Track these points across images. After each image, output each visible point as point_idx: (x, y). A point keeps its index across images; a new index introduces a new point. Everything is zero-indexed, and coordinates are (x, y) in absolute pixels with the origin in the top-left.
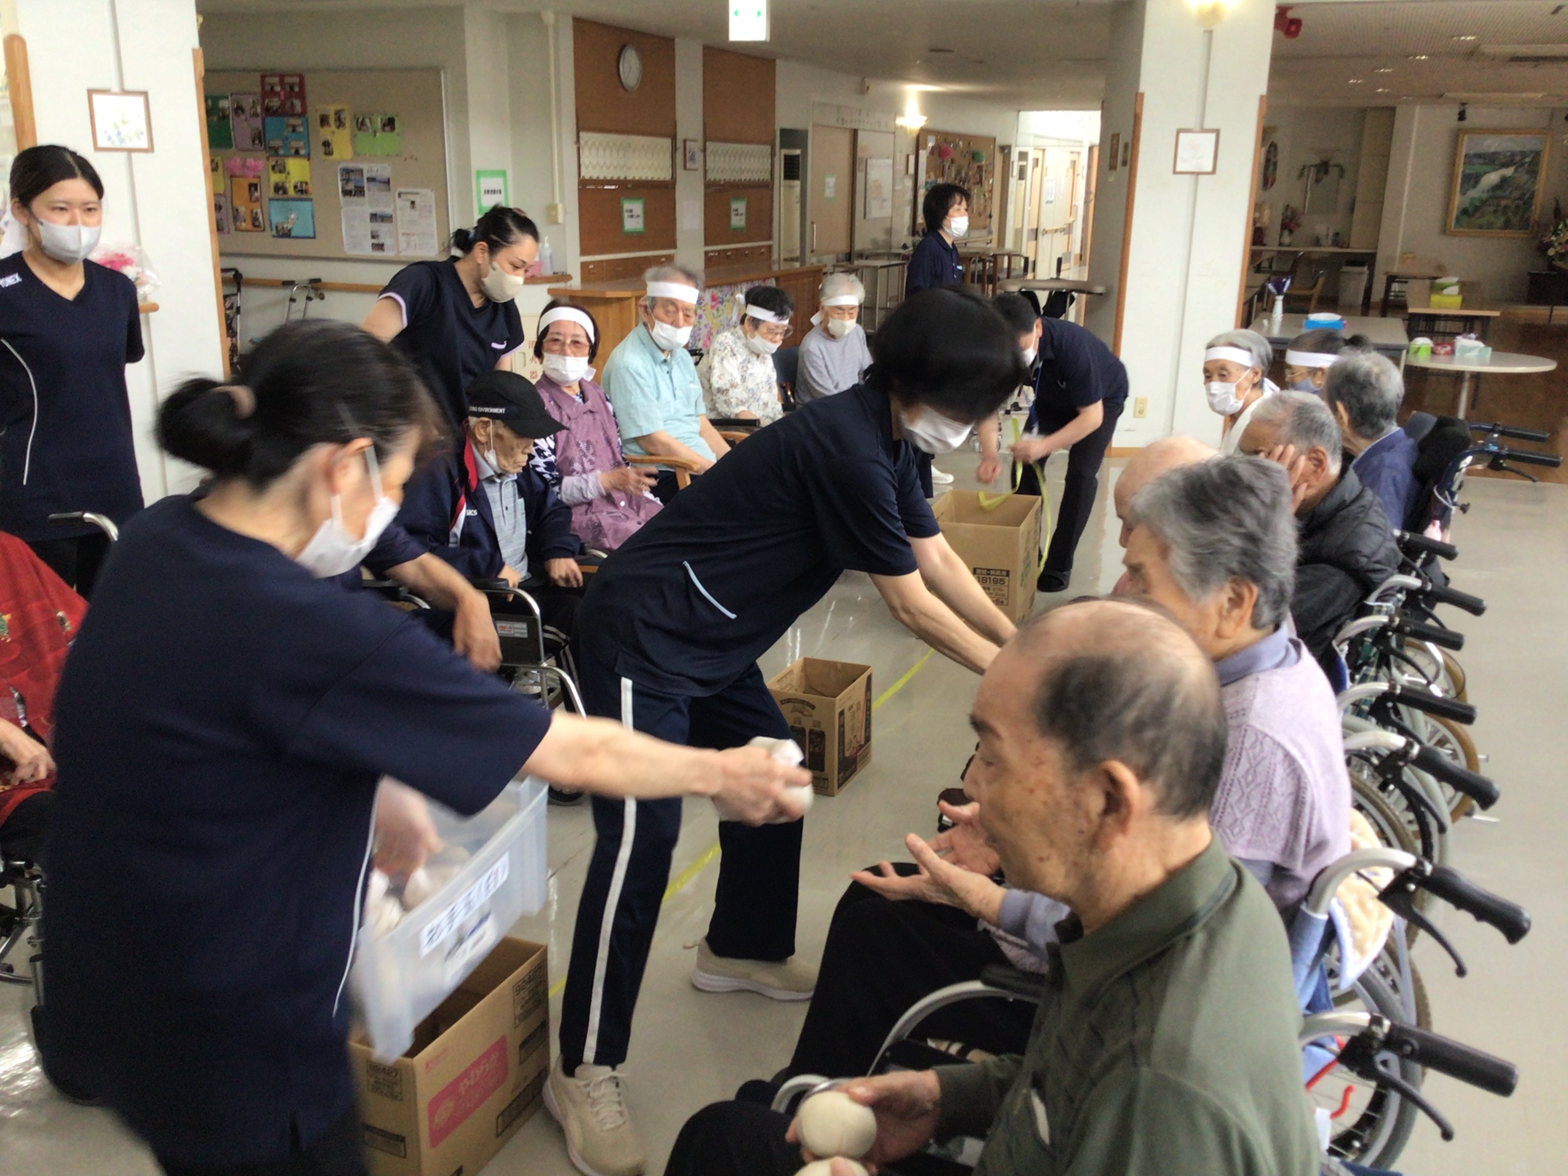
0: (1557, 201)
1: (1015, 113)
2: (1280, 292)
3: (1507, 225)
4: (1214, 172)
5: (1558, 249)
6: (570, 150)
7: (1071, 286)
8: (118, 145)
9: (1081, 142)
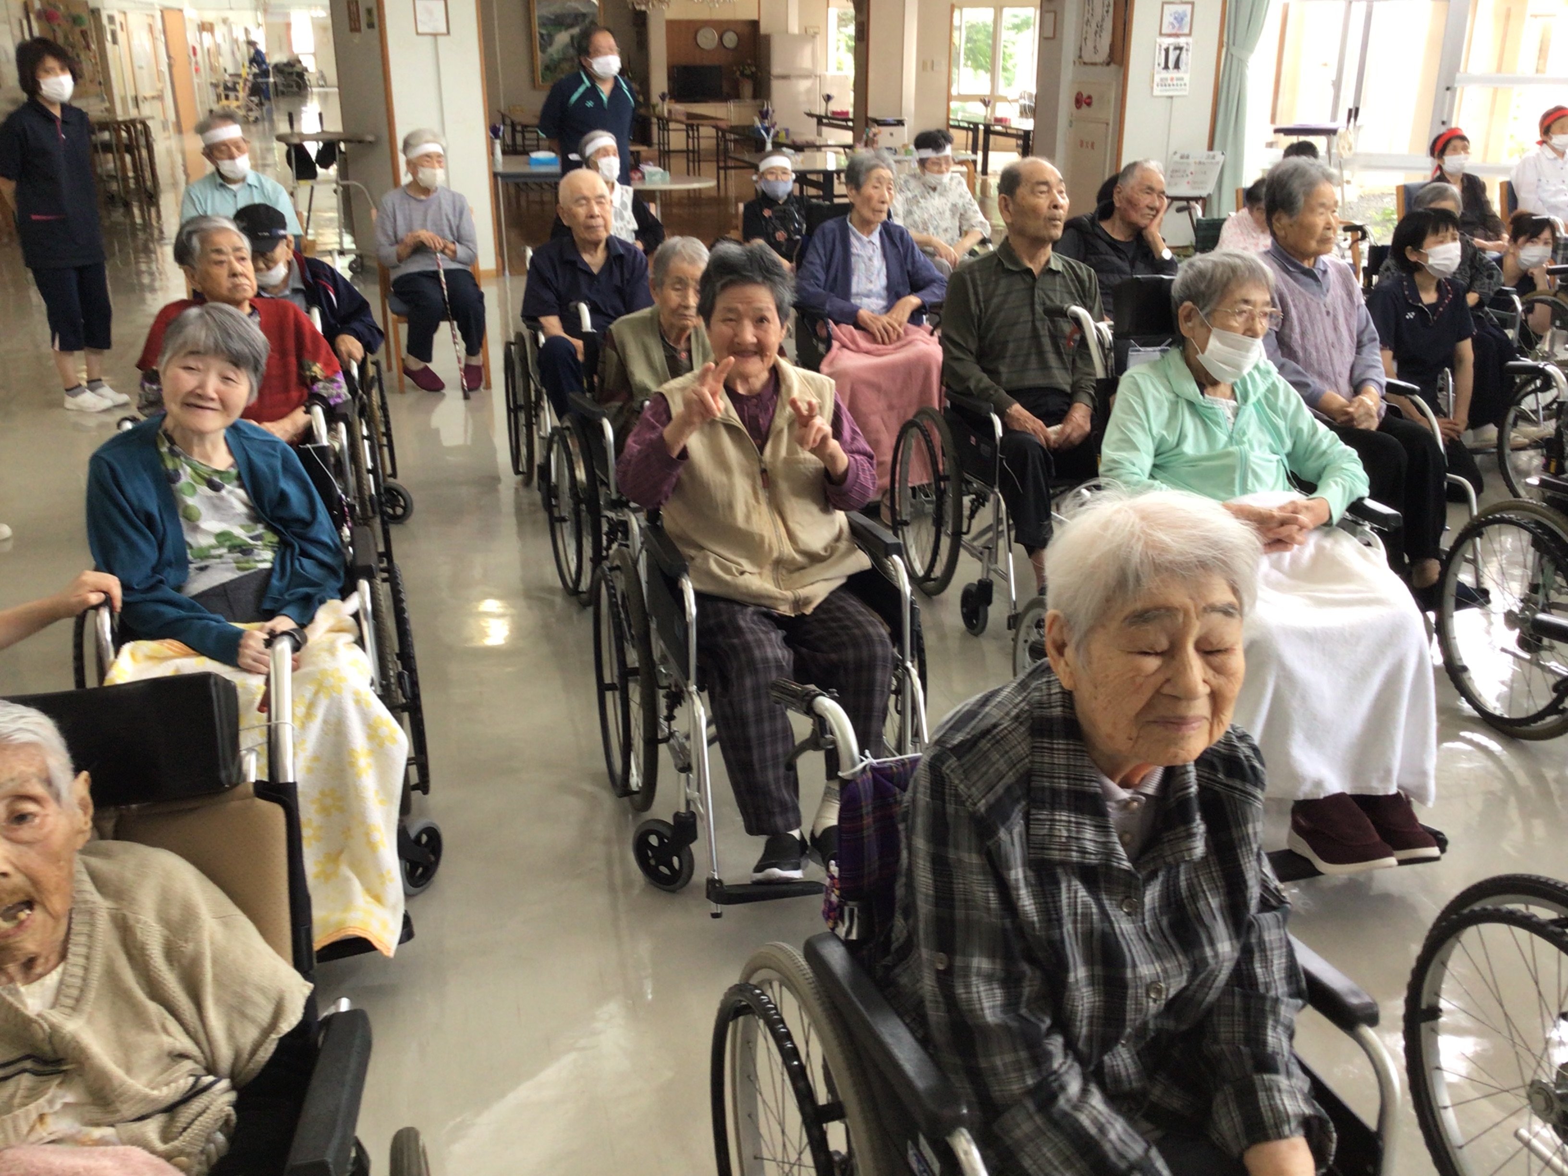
2: (498, 138)
4: (448, 32)
7: (338, 137)
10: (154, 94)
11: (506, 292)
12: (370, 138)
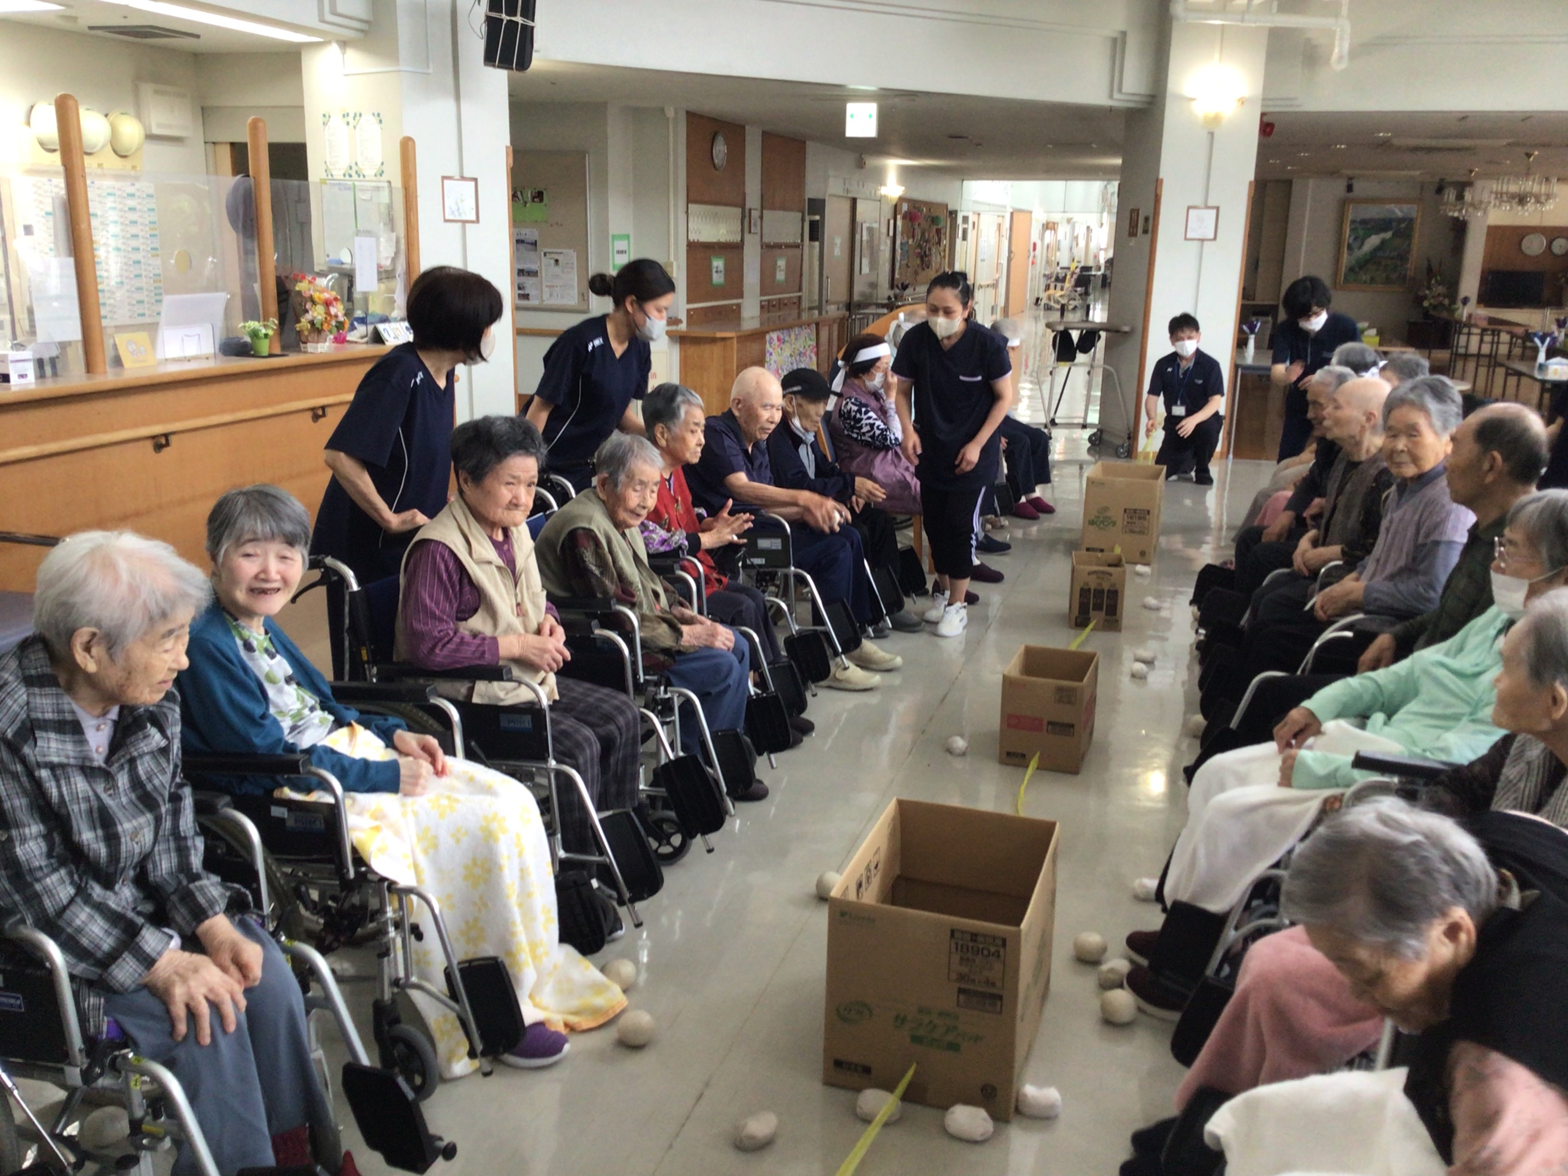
0: (1429, 260)
1: (958, 183)
2: (1252, 332)
3: (1388, 281)
4: (1215, 238)
5: (1432, 301)
6: (682, 217)
7: (1099, 327)
8: (458, 218)
9: (1005, 207)
10: (990, 282)
11: (1226, 474)
12: (1126, 329)
